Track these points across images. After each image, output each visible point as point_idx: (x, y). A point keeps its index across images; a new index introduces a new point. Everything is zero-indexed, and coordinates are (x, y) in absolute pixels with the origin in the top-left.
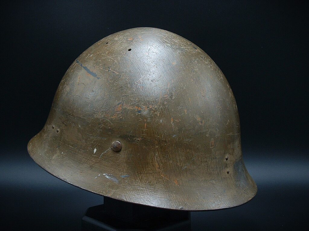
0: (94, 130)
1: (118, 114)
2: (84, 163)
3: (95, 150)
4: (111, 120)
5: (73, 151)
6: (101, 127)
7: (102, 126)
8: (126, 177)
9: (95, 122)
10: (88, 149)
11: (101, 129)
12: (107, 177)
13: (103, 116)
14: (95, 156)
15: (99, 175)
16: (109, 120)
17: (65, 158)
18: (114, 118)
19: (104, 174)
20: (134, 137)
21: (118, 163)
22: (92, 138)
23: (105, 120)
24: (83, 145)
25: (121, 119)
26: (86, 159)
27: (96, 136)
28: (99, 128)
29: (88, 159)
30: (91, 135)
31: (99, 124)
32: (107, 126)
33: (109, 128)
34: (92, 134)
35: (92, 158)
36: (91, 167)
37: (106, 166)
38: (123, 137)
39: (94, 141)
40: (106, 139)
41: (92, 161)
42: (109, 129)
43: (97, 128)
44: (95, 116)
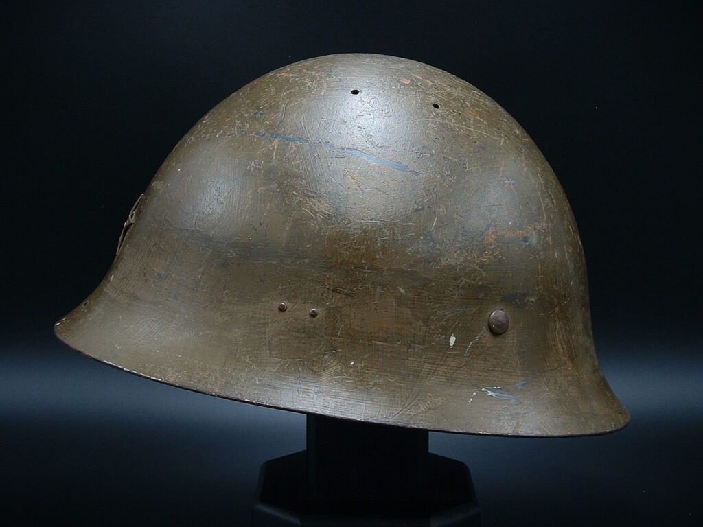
0: (444, 293)
1: (493, 251)
2: (429, 374)
3: (453, 340)
4: (482, 265)
5: (391, 352)
6: (461, 285)
7: (463, 282)
8: (523, 384)
9: (444, 275)
10: (433, 341)
11: (462, 288)
12: (492, 394)
13: (462, 259)
14: (454, 353)
15: (474, 394)
16: (477, 267)
17: (368, 373)
18: (485, 259)
19: (483, 390)
20: (525, 295)
21: (503, 358)
22: (440, 312)
23: (469, 267)
24: (419, 334)
25: (500, 261)
26: (434, 364)
27: (450, 308)
28: (458, 287)
29: (438, 364)
30: (439, 307)
31: (456, 279)
32: (474, 280)
33: (480, 283)
34: (441, 303)
35: (448, 359)
36: (450, 380)
37: (483, 371)
38: (509, 300)
39: (448, 319)
40: (474, 310)
41: (449, 366)
42: (480, 286)
43: (451, 289)
44: (443, 262)
